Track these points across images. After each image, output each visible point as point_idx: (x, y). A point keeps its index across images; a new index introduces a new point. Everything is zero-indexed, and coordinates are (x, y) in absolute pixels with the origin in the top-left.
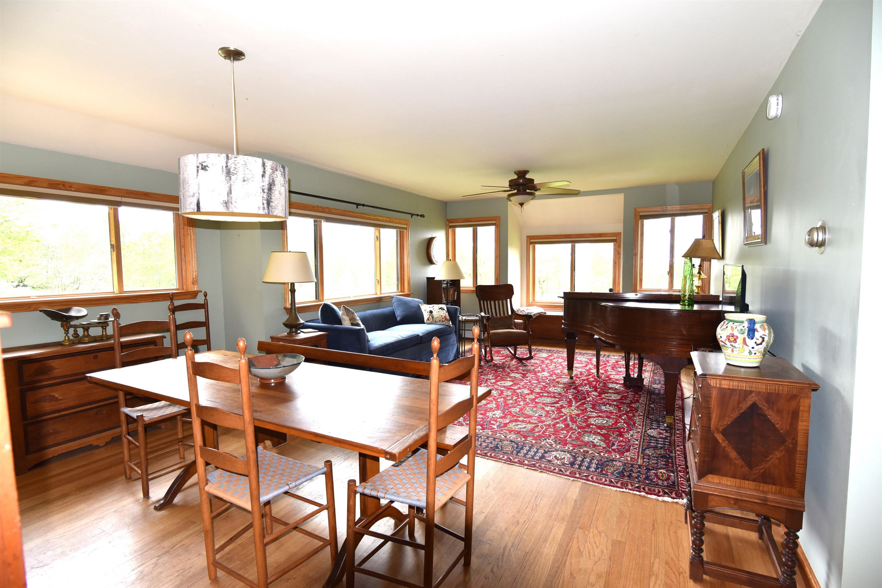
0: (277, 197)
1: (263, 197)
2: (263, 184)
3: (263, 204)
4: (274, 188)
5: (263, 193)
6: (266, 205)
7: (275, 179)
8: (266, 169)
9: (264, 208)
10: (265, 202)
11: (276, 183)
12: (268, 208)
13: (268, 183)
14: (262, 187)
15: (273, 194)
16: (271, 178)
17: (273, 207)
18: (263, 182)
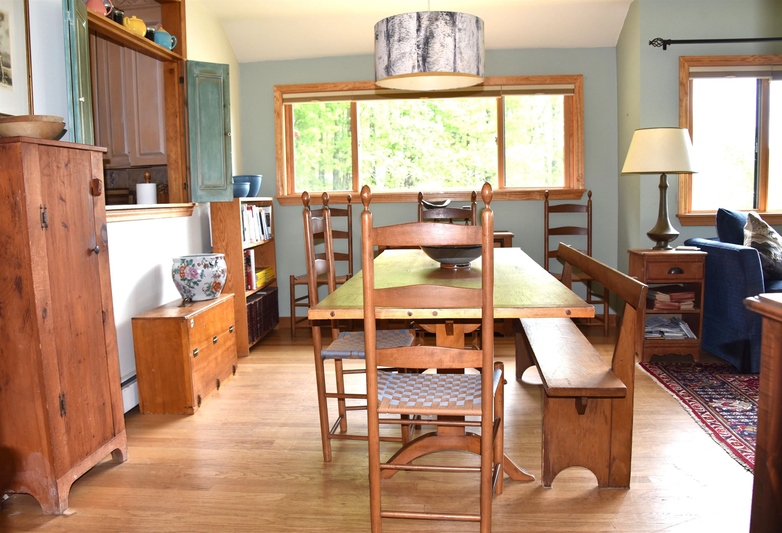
0: (437, 51)
1: (418, 54)
2: (418, 39)
3: (418, 61)
4: (433, 41)
5: (417, 50)
6: (421, 63)
7: (434, 30)
8: (422, 22)
9: (419, 66)
10: (420, 59)
11: (435, 35)
12: (424, 65)
13: (423, 37)
14: (417, 43)
15: (430, 49)
16: (428, 30)
17: (431, 63)
18: (418, 36)
